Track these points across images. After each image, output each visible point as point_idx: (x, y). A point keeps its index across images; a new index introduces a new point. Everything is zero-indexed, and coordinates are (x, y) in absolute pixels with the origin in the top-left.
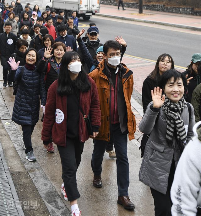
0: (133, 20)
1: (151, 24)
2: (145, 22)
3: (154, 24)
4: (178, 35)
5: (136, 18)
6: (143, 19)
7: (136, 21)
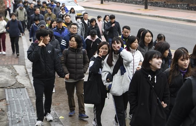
0: (140, 15)
1: (155, 17)
2: (150, 16)
3: (157, 17)
4: (177, 26)
5: (143, 13)
6: (148, 14)
7: (142, 15)
